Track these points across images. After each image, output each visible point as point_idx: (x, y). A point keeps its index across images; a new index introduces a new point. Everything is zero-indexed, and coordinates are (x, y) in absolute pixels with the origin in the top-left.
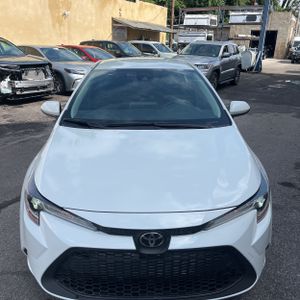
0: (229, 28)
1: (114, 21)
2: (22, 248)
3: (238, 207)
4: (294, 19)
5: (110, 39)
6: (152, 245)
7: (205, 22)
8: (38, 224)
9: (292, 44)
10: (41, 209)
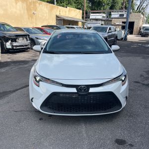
0: (111, 21)
1: (57, 17)
2: (31, 99)
3: (114, 79)
4: (142, 16)
5: (55, 25)
6: (83, 91)
7: (100, 17)
8: (39, 86)
9: (142, 28)
10: (40, 80)
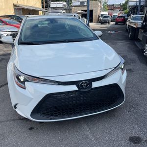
1: (15, 5)
3: (116, 67)
4: (99, 4)
6: (85, 87)
7: (61, 6)
8: (25, 89)
9: (100, 15)
10: (25, 80)
